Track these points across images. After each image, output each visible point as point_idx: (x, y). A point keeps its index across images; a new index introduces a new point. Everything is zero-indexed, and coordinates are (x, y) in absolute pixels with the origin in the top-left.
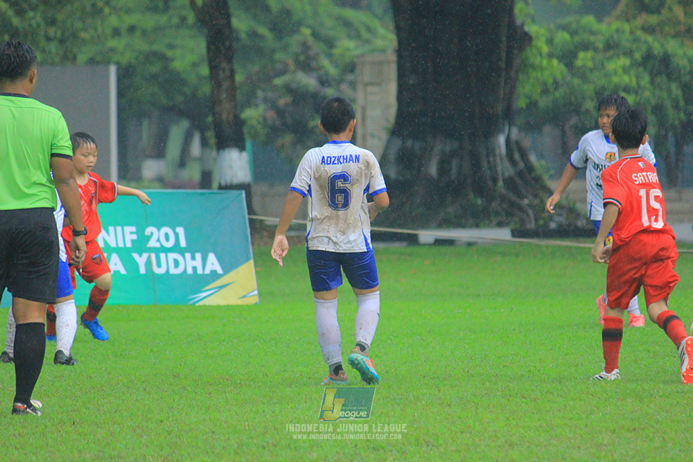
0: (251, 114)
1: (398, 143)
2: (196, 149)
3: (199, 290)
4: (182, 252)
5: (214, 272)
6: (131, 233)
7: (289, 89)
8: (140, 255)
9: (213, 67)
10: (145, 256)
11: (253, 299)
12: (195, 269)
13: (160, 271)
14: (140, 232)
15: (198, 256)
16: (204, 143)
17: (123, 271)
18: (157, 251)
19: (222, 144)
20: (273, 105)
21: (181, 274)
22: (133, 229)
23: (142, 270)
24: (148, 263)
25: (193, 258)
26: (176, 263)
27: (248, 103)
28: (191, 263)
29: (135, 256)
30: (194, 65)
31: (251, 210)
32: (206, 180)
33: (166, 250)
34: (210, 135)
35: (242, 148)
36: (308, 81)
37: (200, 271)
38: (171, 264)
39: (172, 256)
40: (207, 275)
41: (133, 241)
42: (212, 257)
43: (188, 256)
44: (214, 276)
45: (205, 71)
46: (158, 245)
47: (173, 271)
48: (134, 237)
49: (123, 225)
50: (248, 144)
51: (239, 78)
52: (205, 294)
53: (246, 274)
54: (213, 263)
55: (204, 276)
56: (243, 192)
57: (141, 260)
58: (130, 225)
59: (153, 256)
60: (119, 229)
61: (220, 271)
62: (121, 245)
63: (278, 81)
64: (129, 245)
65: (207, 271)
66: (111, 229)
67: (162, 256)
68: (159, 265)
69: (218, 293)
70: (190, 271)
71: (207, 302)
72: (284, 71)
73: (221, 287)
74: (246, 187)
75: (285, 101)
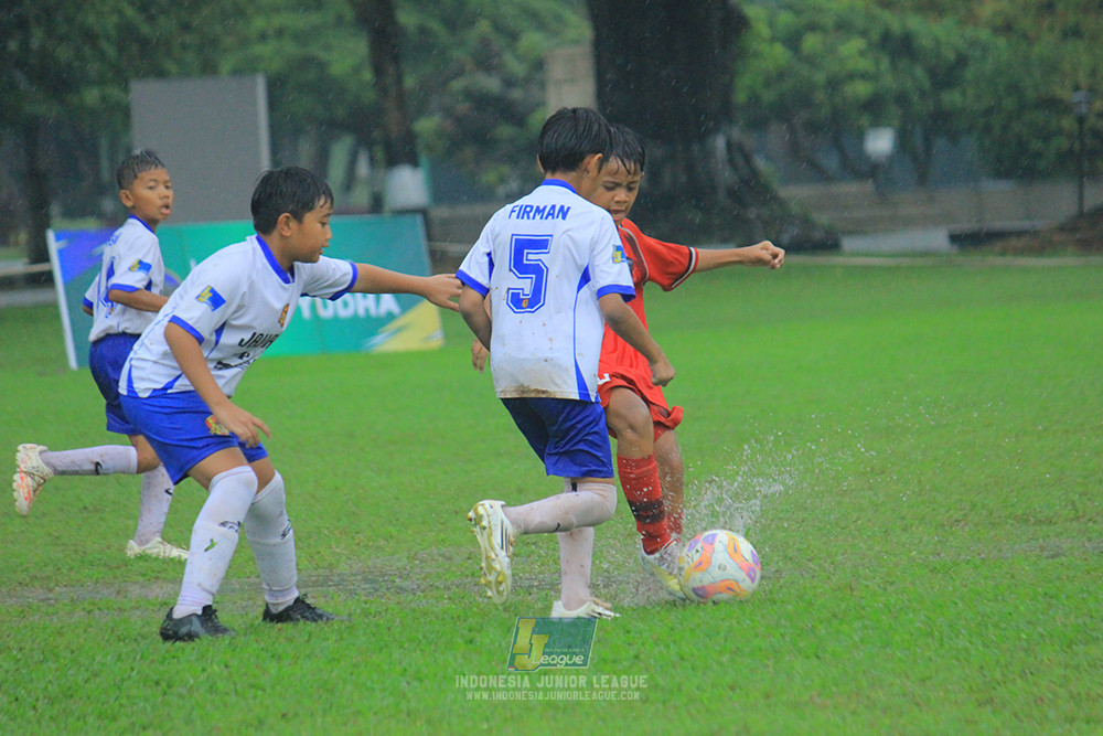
0: (426, 125)
2: (363, 168)
3: (373, 333)
5: (389, 313)
7: (468, 94)
9: (378, 70)
11: (437, 342)
12: (367, 310)
13: (327, 314)
16: (372, 161)
19: (393, 161)
20: (448, 112)
21: (351, 316)
23: (306, 314)
24: (312, 306)
25: (366, 299)
26: (345, 304)
27: (422, 111)
28: (363, 305)
30: (356, 70)
31: (430, 237)
32: (377, 205)
34: (380, 154)
35: (413, 161)
36: (491, 84)
37: (373, 311)
38: (339, 305)
40: (382, 317)
44: (391, 317)
45: (367, 75)
47: (342, 314)
50: (424, 159)
51: (410, 82)
52: (378, 339)
54: (389, 303)
55: (377, 317)
56: (419, 219)
61: (396, 309)
63: (457, 85)
65: (383, 310)
68: (325, 307)
70: (361, 312)
71: (382, 348)
72: (460, 73)
73: (399, 330)
74: (423, 212)
75: (463, 107)
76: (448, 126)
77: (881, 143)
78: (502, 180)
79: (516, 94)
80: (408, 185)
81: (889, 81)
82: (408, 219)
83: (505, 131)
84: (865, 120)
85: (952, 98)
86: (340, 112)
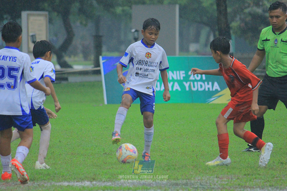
3: (210, 97)
4: (204, 81)
5: (216, 90)
6: (183, 74)
7: (250, 14)
8: (187, 83)
10: (188, 83)
12: (209, 88)
13: (194, 89)
14: (186, 73)
15: (210, 83)
17: (179, 89)
18: (193, 81)
20: (243, 20)
21: (203, 91)
22: (184, 72)
23: (187, 89)
24: (190, 86)
25: (208, 84)
26: (201, 86)
27: (233, 20)
28: (207, 86)
29: (185, 83)
30: (211, 4)
33: (197, 81)
36: (259, 11)
37: (211, 89)
38: (199, 86)
39: (200, 83)
40: (214, 91)
41: (184, 77)
42: (216, 84)
43: (206, 83)
44: (217, 91)
46: (194, 79)
47: (200, 89)
48: (184, 75)
49: (180, 70)
52: (213, 99)
54: (216, 86)
55: (212, 91)
57: (187, 85)
58: (183, 70)
59: (192, 83)
60: (178, 72)
61: (219, 89)
62: (179, 78)
63: (246, 11)
64: (182, 78)
65: (214, 89)
66: (175, 72)
67: (196, 83)
68: (194, 87)
69: (218, 99)
70: (207, 89)
71: (213, 102)
72: (248, 6)
73: (220, 96)
76: (243, 25)
86: (205, 19)
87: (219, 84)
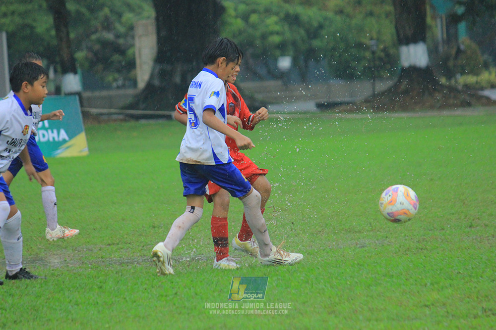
0: (80, 55)
1: (158, 67)
2: (52, 74)
3: (57, 149)
4: (46, 129)
7: (99, 41)
9: (58, 30)
11: (86, 153)
12: (54, 138)
15: (55, 131)
16: (56, 71)
19: (65, 71)
20: (90, 49)
21: (46, 141)
25: (53, 132)
26: (44, 136)
27: (79, 48)
28: (52, 135)
30: (48, 30)
31: (82, 105)
32: (58, 91)
34: (59, 69)
35: (75, 73)
36: (109, 36)
37: (56, 139)
38: (41, 136)
39: (41, 132)
40: (60, 141)
42: (63, 132)
43: (50, 131)
44: (64, 141)
45: (53, 33)
47: (43, 140)
50: (79, 71)
51: (72, 35)
52: (59, 151)
53: (81, 140)
54: (63, 135)
55: (58, 142)
56: (77, 97)
61: (67, 138)
63: (94, 37)
65: (61, 139)
69: (67, 150)
70: (51, 139)
71: (61, 155)
72: (96, 31)
73: (68, 148)
74: (78, 94)
75: (97, 47)
76: (90, 55)
77: (285, 63)
78: (115, 80)
79: (121, 41)
80: (72, 82)
81: (288, 35)
82: (72, 97)
83: (116, 57)
84: (278, 52)
85: (316, 43)
86: (41, 49)
87: (67, 132)
